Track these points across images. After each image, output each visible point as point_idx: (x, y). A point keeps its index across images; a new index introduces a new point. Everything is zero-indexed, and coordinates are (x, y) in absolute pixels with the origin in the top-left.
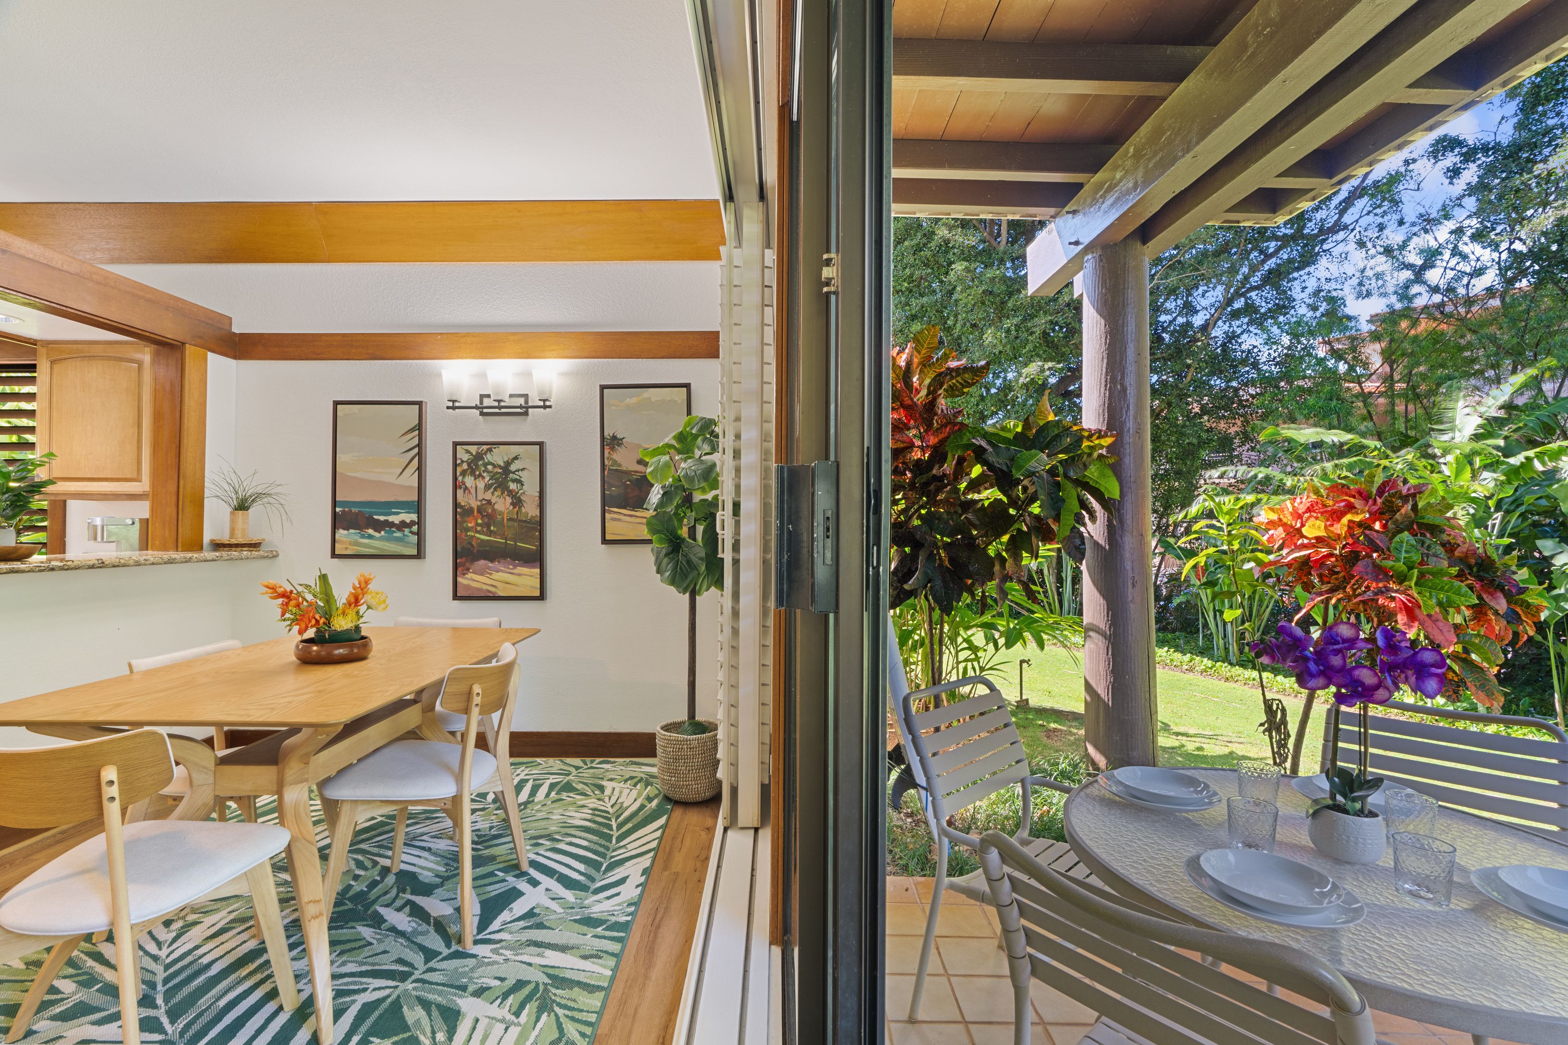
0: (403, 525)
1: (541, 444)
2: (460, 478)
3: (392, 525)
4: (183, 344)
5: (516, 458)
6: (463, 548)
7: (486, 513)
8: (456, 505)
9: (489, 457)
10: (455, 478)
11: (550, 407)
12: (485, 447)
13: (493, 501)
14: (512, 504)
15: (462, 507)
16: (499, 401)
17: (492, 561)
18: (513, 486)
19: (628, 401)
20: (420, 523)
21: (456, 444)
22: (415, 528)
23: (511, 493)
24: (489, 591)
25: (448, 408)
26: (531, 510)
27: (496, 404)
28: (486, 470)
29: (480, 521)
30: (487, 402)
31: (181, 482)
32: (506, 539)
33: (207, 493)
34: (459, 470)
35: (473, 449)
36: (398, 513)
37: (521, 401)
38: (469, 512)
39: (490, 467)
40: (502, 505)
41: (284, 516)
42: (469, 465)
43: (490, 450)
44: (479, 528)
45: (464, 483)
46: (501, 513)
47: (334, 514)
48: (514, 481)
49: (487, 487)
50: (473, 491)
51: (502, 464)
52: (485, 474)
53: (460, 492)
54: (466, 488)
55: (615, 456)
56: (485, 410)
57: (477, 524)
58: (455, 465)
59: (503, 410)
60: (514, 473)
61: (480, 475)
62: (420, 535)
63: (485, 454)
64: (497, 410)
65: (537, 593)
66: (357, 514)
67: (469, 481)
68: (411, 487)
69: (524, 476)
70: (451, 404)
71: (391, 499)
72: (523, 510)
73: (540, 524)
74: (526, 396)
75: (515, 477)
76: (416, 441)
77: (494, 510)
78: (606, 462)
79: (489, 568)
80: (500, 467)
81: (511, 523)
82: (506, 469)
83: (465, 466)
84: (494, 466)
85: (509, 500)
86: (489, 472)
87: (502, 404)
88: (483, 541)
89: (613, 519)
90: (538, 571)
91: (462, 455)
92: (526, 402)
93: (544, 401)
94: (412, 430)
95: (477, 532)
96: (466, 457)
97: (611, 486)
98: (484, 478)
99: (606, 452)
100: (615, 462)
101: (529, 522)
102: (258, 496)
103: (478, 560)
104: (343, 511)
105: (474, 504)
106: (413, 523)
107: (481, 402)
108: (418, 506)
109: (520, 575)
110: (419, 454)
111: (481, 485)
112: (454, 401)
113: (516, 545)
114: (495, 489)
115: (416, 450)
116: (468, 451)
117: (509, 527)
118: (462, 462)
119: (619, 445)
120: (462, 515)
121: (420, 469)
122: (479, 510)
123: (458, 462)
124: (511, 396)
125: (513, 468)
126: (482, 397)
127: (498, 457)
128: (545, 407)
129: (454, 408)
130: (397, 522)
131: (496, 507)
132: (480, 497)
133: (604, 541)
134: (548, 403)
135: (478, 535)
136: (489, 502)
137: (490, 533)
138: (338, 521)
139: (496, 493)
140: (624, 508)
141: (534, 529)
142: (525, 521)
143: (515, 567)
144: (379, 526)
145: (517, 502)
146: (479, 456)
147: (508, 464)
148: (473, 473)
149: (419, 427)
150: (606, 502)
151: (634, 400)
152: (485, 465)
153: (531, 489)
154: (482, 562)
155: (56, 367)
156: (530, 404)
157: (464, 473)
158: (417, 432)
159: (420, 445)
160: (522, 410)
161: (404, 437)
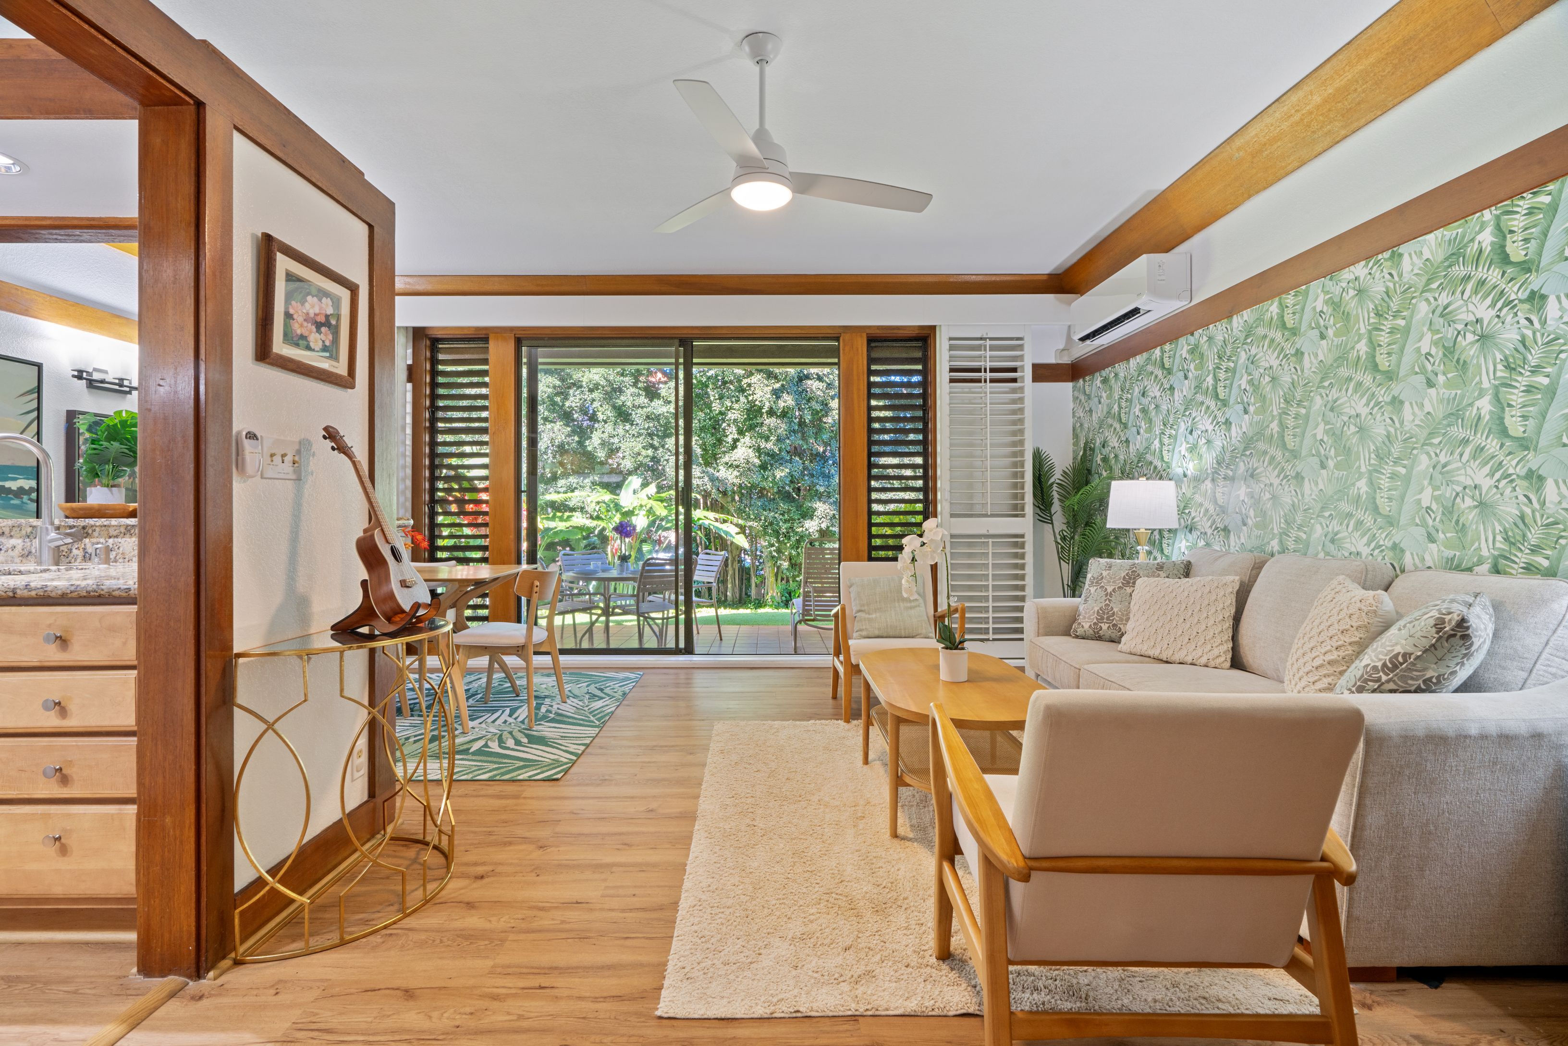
0: (21, 492)
21: (69, 413)
25: (73, 376)
30: (96, 376)
36: (15, 479)
56: (93, 383)
62: (38, 501)
64: (117, 387)
70: (80, 373)
71: (7, 463)
76: (34, 404)
92: (130, 383)
94: (30, 392)
106: (31, 489)
110: (39, 418)
112: (77, 371)
115: (36, 411)
121: (39, 434)
123: (75, 430)
129: (78, 377)
130: (14, 488)
149: (38, 390)
158: (36, 395)
159: (39, 409)
160: (128, 389)
161: (21, 398)
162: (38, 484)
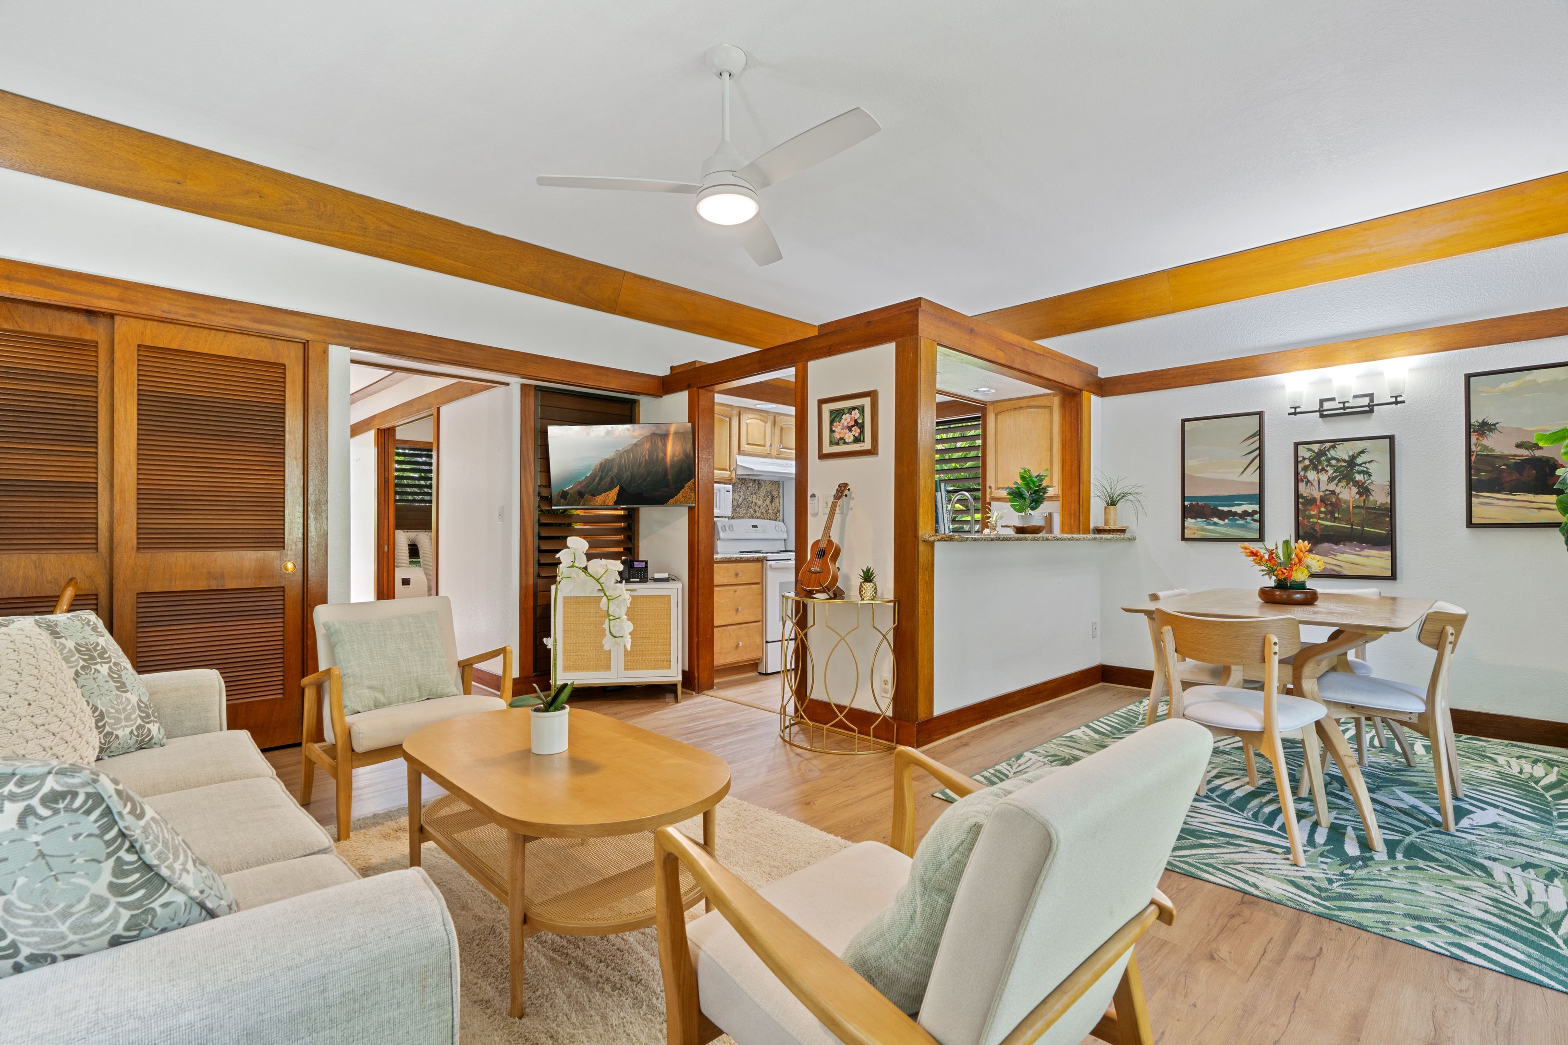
0: (1245, 514)
1: (1391, 438)
2: (1302, 473)
3: (1235, 514)
4: (1081, 390)
5: (1363, 452)
6: (1305, 533)
7: (1331, 503)
8: (1298, 496)
9: (1332, 453)
10: (1297, 473)
11: (1403, 402)
12: (1328, 445)
13: (1337, 491)
14: (1357, 493)
15: (1304, 497)
16: (1344, 403)
17: (1336, 544)
18: (1359, 477)
19: (1503, 386)
20: (1261, 512)
21: (1297, 445)
22: (1257, 517)
23: (1357, 483)
24: (1334, 570)
25: (1290, 414)
26: (1380, 497)
27: (1341, 405)
28: (1329, 465)
29: (1323, 509)
30: (1327, 405)
31: (1081, 486)
32: (1352, 525)
33: (1092, 494)
34: (1300, 466)
35: (1316, 448)
37: (1366, 401)
38: (1311, 501)
39: (1333, 462)
40: (1348, 494)
41: (1140, 510)
42: (1311, 461)
43: (1334, 447)
44: (1322, 516)
45: (1306, 477)
46: (1346, 502)
47: (1184, 507)
48: (1360, 472)
49: (1331, 480)
50: (1316, 483)
51: (1347, 458)
52: (1328, 468)
53: (1302, 486)
54: (1308, 481)
55: (1485, 442)
56: (1325, 413)
57: (1321, 512)
58: (1297, 463)
59: (1347, 411)
60: (1360, 465)
61: (1323, 469)
62: (1261, 521)
63: (1328, 450)
64: (1342, 411)
65: (1389, 574)
66: (1203, 506)
67: (1312, 475)
68: (1252, 483)
69: (1372, 468)
70: (1293, 411)
71: (1235, 493)
72: (1371, 498)
73: (1390, 511)
74: (1371, 396)
75: (1361, 468)
76: (1257, 445)
77: (1338, 499)
78: (1473, 448)
79: (1334, 550)
80: (1344, 461)
81: (1357, 511)
82: (1352, 462)
83: (1307, 462)
84: (1338, 460)
85: (1355, 490)
86: (1332, 466)
87: (1347, 405)
88: (1326, 526)
89: (1482, 503)
90: (1389, 553)
91: (1303, 452)
92: (1372, 400)
93: (1396, 397)
94: (1253, 436)
95: (1322, 519)
96: (1307, 455)
97: (1479, 471)
98: (1327, 471)
99: (1474, 439)
100: (1486, 448)
101: (1379, 508)
102: (1124, 495)
103: (1321, 542)
104: (1191, 505)
105: (1317, 495)
106: (1254, 512)
107: (1321, 405)
108: (1260, 499)
109: (1368, 557)
110: (1261, 456)
111: (1324, 477)
112: (1295, 408)
113: (1363, 530)
114: (1340, 481)
115: (1257, 452)
116: (1309, 450)
117: (1355, 514)
118: (1304, 459)
119: (1491, 430)
120: (1304, 504)
121: (1261, 468)
122: (1322, 500)
123: (1300, 459)
124: (1355, 397)
125: (1359, 461)
126: (1322, 401)
127: (1343, 452)
128: (1396, 403)
129: (1295, 414)
131: (1341, 496)
132: (1323, 488)
133: (1470, 524)
134: (1399, 399)
135: (1319, 521)
136: (1333, 492)
137: (1335, 519)
138: (1187, 512)
139: (1340, 485)
140: (1499, 492)
141: (1386, 515)
142: (1374, 508)
143: (1362, 549)
144: (1223, 515)
145: (1364, 491)
146: (1322, 453)
147: (1353, 457)
148: (1315, 468)
149: (1260, 433)
150: (1472, 487)
151: (1512, 384)
152: (1328, 460)
153: (1379, 478)
154: (1326, 545)
155: (999, 417)
156: (1375, 402)
157: (1306, 469)
158: (1258, 437)
159: (1261, 448)
160: (1367, 409)
161: (1245, 442)
162: (1260, 507)
